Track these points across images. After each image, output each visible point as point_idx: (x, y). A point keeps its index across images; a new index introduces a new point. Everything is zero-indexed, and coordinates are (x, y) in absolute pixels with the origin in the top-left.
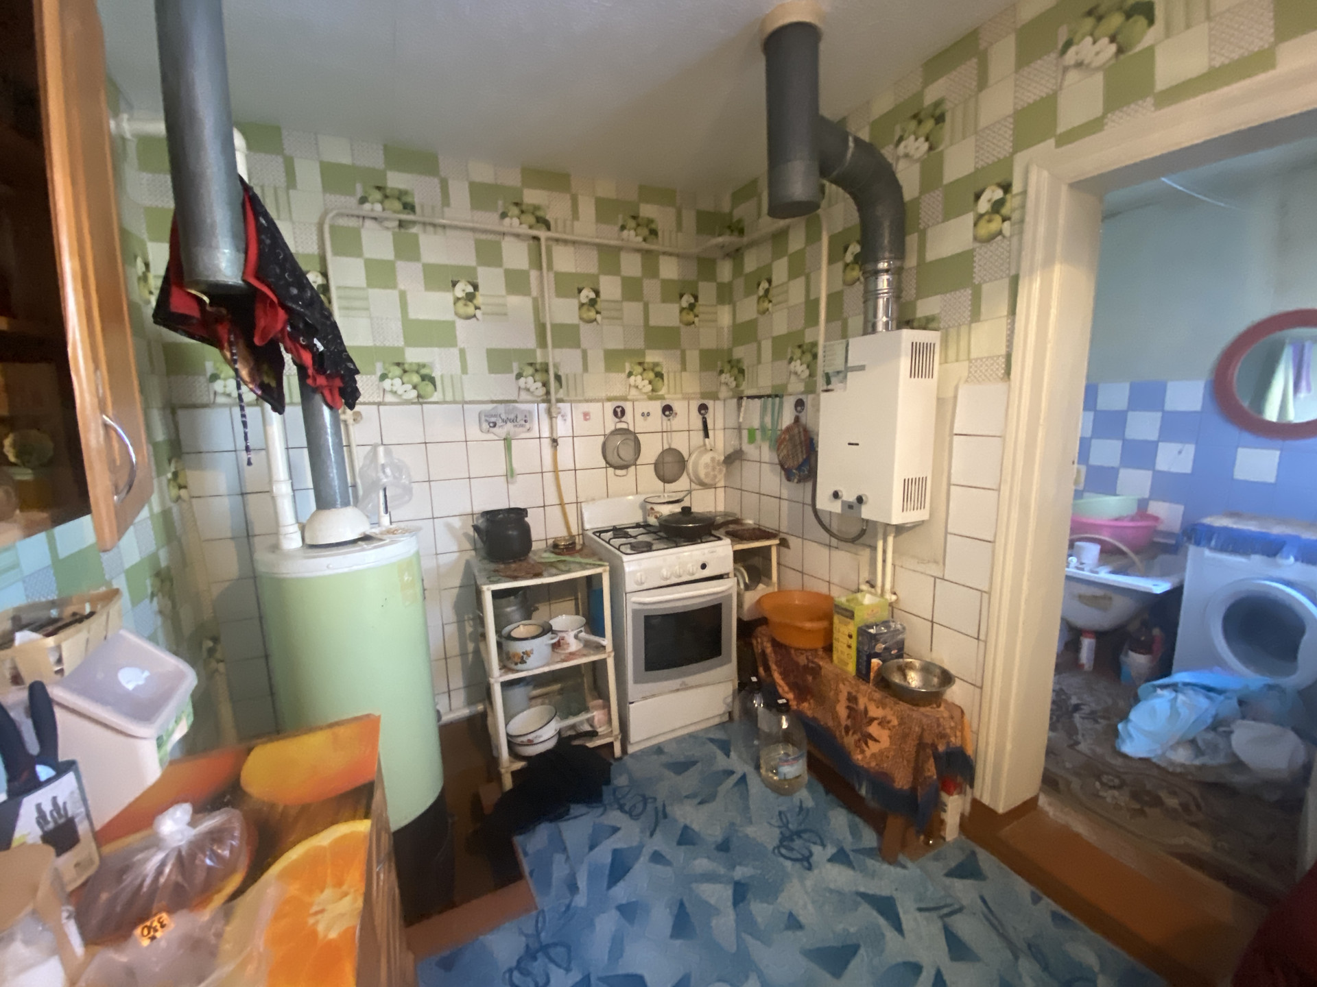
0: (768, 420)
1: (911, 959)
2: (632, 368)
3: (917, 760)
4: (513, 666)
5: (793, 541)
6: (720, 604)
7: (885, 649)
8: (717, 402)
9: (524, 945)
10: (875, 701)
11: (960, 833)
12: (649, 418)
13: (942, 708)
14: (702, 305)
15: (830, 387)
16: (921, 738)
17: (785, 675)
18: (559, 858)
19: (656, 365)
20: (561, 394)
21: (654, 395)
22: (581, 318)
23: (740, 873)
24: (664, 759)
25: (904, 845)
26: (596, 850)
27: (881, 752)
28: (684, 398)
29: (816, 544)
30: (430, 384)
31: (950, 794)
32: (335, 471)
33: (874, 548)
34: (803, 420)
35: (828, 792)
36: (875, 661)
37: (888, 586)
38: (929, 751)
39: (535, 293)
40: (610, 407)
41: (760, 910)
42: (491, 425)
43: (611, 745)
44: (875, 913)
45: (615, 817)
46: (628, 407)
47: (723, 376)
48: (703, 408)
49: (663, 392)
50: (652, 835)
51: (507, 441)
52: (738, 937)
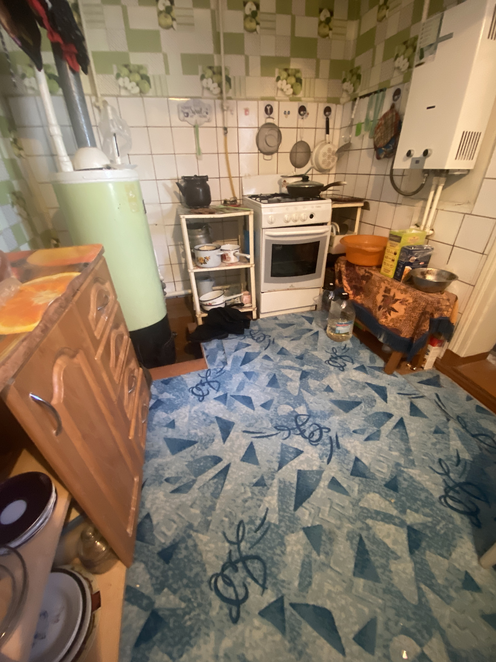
0: (372, 113)
1: (388, 412)
2: (280, 73)
3: (419, 321)
4: (200, 265)
5: (373, 205)
6: (319, 242)
7: (416, 260)
8: (338, 105)
9: (200, 380)
10: (400, 289)
11: (433, 367)
12: (289, 116)
13: (444, 295)
14: (337, 20)
15: (422, 61)
16: (425, 308)
17: (350, 282)
18: (221, 352)
19: (298, 71)
20: (231, 94)
21: (294, 97)
22: (245, 28)
23: (305, 368)
24: (277, 322)
25: (398, 367)
26: (238, 352)
27: (398, 318)
28: (315, 102)
29: (386, 204)
30: (145, 81)
31: (433, 345)
32: (83, 120)
33: (426, 200)
34: (397, 107)
35: (361, 342)
36: (408, 268)
37: (429, 224)
38: (428, 316)
39: (213, 6)
40: (262, 105)
41: (312, 383)
42: (186, 115)
43: (251, 313)
44: (373, 392)
45: (248, 340)
46: (275, 105)
47: (346, 84)
48: (328, 110)
49: (300, 95)
50: (266, 349)
51: (196, 127)
52: (300, 390)
